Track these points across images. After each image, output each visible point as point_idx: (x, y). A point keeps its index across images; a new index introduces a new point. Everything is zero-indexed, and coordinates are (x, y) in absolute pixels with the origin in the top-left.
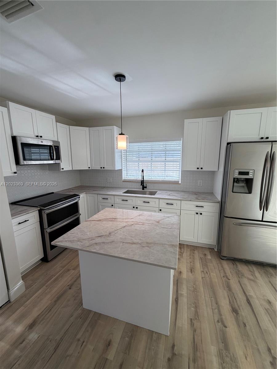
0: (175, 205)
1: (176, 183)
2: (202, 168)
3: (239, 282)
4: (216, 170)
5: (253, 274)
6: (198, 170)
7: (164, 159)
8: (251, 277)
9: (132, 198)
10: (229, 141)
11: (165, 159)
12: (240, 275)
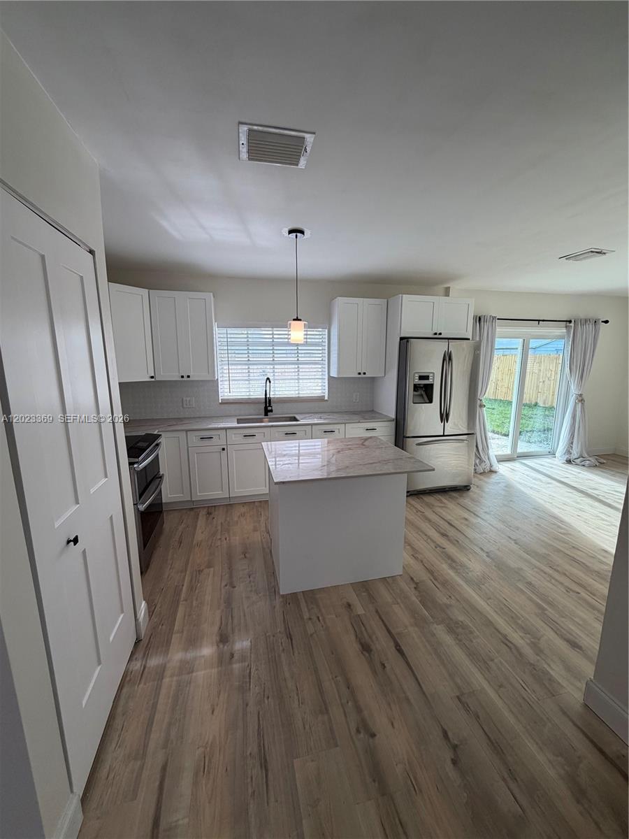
0: (337, 431)
1: (321, 399)
2: (365, 373)
3: (434, 512)
4: (379, 376)
5: (442, 502)
6: (360, 376)
7: (296, 359)
8: (442, 505)
9: (261, 430)
10: (403, 335)
11: (298, 360)
12: (430, 506)
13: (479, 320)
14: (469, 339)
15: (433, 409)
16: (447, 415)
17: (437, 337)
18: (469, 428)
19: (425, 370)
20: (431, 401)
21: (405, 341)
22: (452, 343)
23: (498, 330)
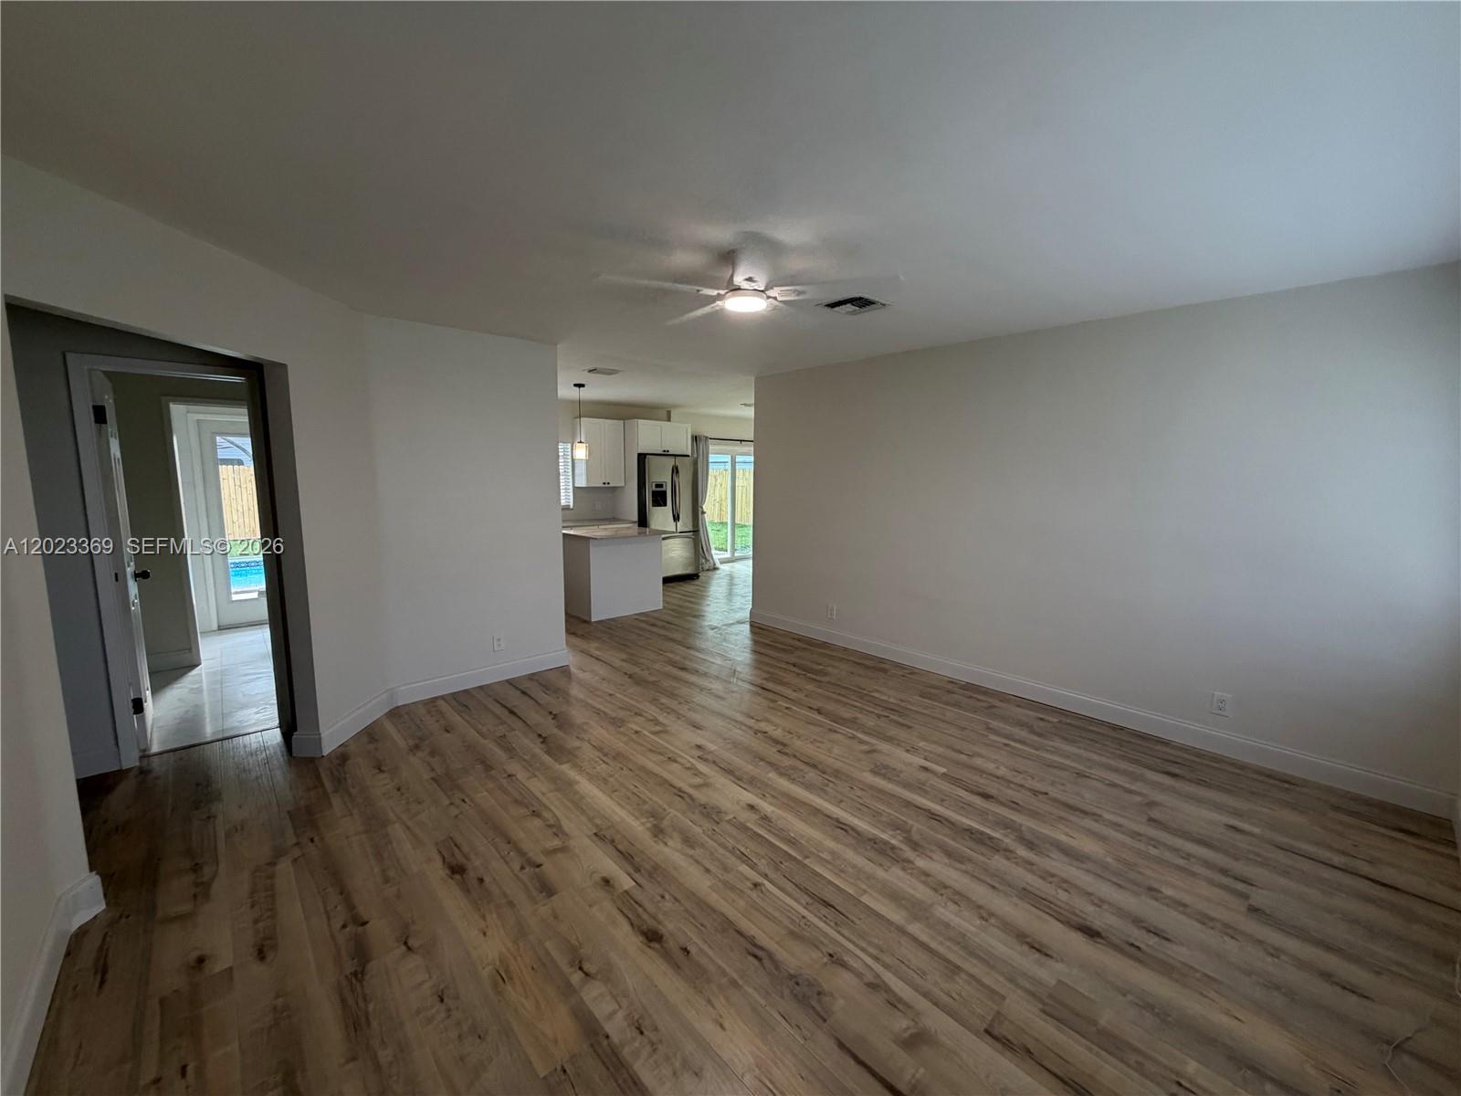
13: (695, 439)
14: (688, 456)
15: (668, 510)
16: (678, 516)
17: (666, 454)
18: (694, 526)
19: (659, 480)
20: (665, 505)
21: (642, 458)
22: (678, 458)
23: (711, 447)
